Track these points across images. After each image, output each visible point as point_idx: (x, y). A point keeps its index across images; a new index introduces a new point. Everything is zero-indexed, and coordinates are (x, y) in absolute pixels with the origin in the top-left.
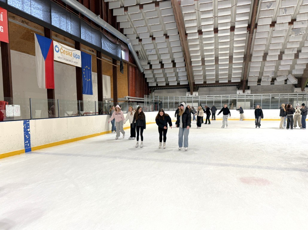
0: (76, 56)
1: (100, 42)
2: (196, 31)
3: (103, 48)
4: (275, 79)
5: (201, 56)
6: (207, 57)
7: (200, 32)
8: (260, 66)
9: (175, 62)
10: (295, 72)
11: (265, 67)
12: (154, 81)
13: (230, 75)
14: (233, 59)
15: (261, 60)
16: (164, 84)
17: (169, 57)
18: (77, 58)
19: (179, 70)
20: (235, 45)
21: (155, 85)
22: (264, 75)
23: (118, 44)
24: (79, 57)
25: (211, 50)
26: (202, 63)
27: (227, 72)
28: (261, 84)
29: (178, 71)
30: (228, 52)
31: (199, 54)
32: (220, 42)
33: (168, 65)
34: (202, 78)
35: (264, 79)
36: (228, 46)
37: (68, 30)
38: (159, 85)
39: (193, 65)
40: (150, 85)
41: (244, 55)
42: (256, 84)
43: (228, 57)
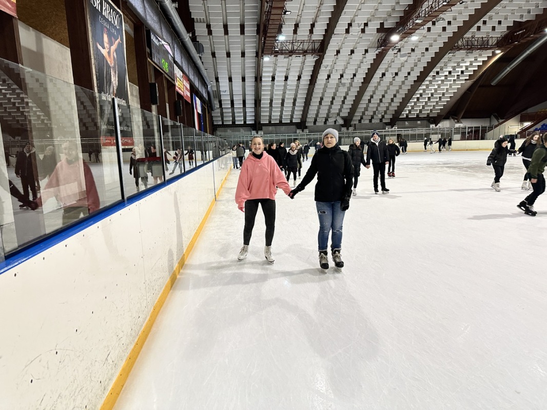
4: (328, 120)
6: (275, 101)
8: (317, 109)
10: (342, 115)
11: (320, 110)
12: (220, 119)
13: (292, 116)
15: (318, 104)
16: (231, 123)
21: (221, 123)
22: (319, 116)
26: (270, 105)
27: (290, 113)
28: (317, 124)
29: (247, 110)
30: (293, 97)
33: (238, 105)
34: (268, 118)
35: (319, 119)
38: (225, 123)
39: (261, 106)
40: (215, 123)
41: (305, 100)
42: (312, 124)
43: (292, 101)
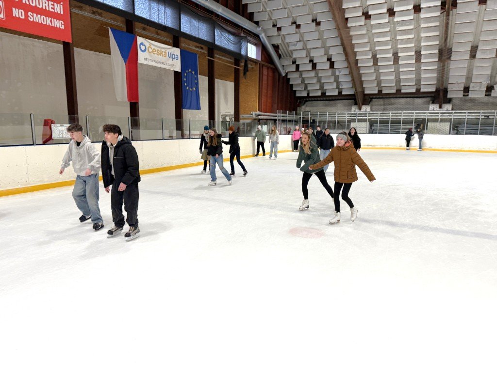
0: (172, 56)
1: (212, 35)
2: (360, 14)
3: (217, 43)
4: (493, 87)
5: (371, 52)
6: (380, 54)
7: (367, 16)
8: (466, 66)
9: (333, 60)
11: (474, 69)
12: (303, 89)
13: (418, 81)
14: (422, 56)
15: (467, 57)
16: (319, 94)
17: (323, 54)
18: (174, 59)
19: (340, 72)
20: (423, 35)
21: (305, 94)
22: (474, 80)
23: (243, 37)
24: (178, 57)
25: (385, 43)
26: (373, 62)
27: (413, 76)
28: (470, 96)
29: (337, 73)
30: (413, 45)
31: (368, 49)
32: (398, 29)
33: (323, 65)
34: (375, 85)
35: (473, 87)
36: (412, 36)
37: (160, 21)
38: (311, 95)
39: (359, 65)
40: (298, 95)
41: (439, 50)
42: (460, 95)
43: (413, 53)
